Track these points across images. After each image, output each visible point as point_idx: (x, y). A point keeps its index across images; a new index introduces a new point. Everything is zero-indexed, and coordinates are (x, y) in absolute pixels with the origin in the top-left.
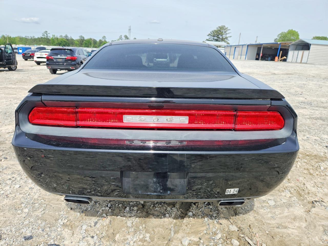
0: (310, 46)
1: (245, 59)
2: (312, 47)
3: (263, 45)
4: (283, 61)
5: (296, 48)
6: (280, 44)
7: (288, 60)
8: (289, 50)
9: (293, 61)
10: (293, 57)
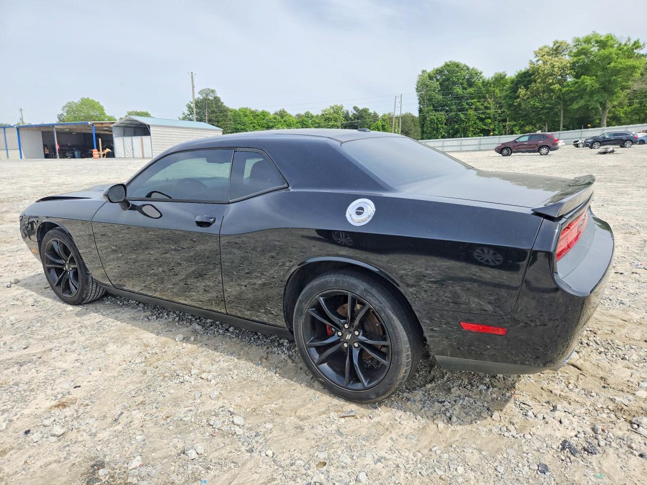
0: (149, 128)
1: (21, 158)
2: (152, 130)
3: (55, 127)
4: (107, 157)
5: (124, 132)
6: (93, 125)
7: (116, 155)
8: (114, 136)
9: (126, 156)
10: (124, 150)
